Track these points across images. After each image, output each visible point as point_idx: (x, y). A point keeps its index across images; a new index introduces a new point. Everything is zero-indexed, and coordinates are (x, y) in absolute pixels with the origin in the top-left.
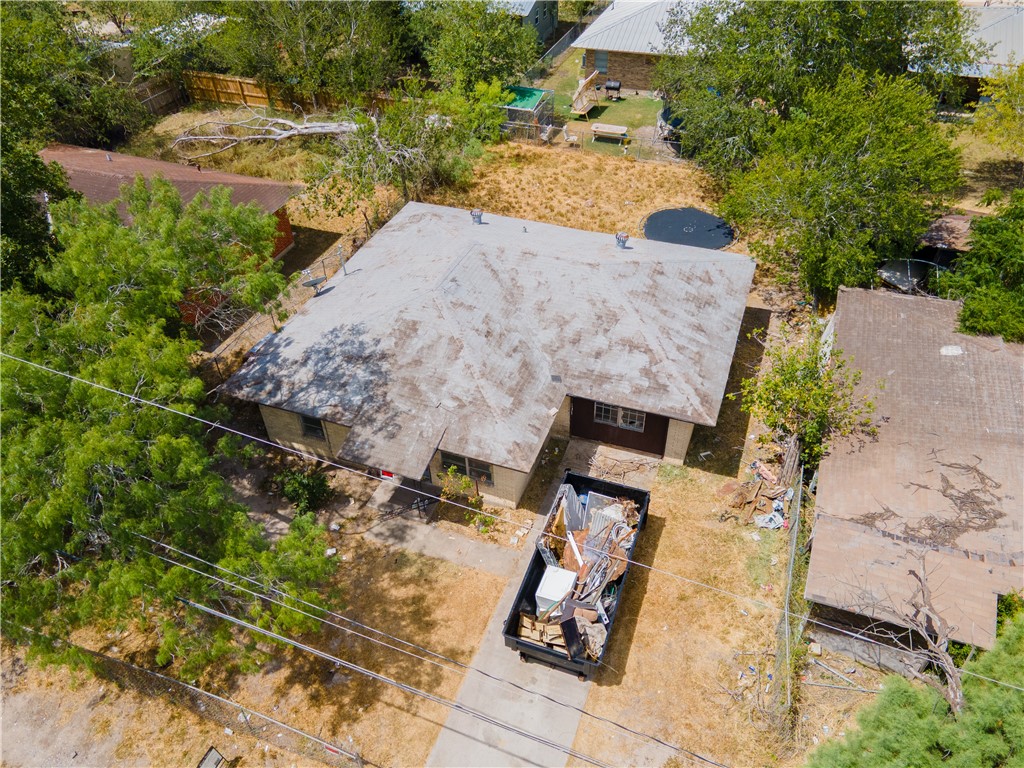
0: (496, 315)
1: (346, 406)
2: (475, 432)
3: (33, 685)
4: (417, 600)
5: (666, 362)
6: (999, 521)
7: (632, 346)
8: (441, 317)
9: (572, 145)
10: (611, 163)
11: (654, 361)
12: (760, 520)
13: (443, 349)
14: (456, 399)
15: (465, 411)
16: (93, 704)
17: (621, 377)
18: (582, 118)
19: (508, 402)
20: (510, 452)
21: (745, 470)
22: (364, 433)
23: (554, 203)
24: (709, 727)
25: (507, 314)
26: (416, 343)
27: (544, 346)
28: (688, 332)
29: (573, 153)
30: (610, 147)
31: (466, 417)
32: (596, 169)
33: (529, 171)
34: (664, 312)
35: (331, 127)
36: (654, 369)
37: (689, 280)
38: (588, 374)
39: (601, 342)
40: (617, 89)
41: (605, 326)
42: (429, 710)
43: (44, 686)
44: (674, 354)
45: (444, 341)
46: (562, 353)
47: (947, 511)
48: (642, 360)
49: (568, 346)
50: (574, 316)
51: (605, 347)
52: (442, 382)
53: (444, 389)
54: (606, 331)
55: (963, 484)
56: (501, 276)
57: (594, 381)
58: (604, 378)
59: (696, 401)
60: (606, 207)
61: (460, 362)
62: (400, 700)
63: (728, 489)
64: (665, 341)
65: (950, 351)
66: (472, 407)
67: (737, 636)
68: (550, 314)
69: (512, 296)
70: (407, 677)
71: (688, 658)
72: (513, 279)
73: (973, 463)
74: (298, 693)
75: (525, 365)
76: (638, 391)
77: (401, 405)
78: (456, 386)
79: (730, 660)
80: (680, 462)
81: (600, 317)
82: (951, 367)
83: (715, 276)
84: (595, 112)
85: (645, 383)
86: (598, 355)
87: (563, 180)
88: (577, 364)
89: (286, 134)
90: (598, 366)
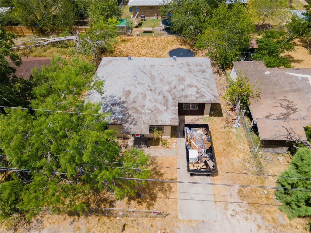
0: (150, 84)
1: (118, 119)
2: (159, 118)
3: (48, 225)
4: (155, 169)
5: (202, 89)
6: (297, 110)
7: (191, 86)
8: (136, 88)
9: (137, 35)
10: (151, 39)
11: (198, 89)
12: (234, 126)
13: (140, 97)
14: (150, 110)
15: (154, 113)
16: (72, 223)
17: (191, 95)
18: (137, 27)
19: (165, 108)
20: (171, 121)
21: (225, 115)
22: (127, 125)
23: (140, 52)
24: (245, 179)
25: (153, 84)
26: (132, 97)
27: (167, 91)
28: (203, 80)
29: (138, 37)
30: (148, 34)
31: (155, 114)
32: (148, 41)
33: (128, 44)
34: (195, 75)
35: (63, 38)
36: (199, 91)
37: (197, 66)
38: (182, 96)
39: (182, 87)
40: (144, 17)
41: (182, 82)
42: (172, 196)
43: (52, 224)
44: (203, 86)
45: (140, 94)
46: (172, 92)
47: (284, 111)
48: (195, 89)
49: (174, 90)
50: (172, 81)
51: (184, 88)
52: (144, 106)
53: (145, 108)
54: (182, 83)
55: (285, 104)
56: (147, 73)
57: (184, 98)
58: (186, 96)
59: (213, 97)
60: (156, 51)
61: (147, 99)
62: (163, 196)
63: (222, 120)
64: (199, 83)
65: (267, 73)
66: (155, 112)
67: (241, 155)
68: (165, 82)
69: (152, 78)
70: (162, 190)
71: (232, 164)
72: (151, 74)
73: (285, 98)
74: (133, 202)
75: (164, 97)
76: (197, 98)
77: (134, 115)
78: (148, 106)
79: (242, 162)
80: (208, 116)
81: (179, 80)
82: (269, 77)
83: (202, 64)
84: (140, 25)
85: (198, 95)
86: (183, 90)
87: (140, 45)
88: (178, 94)
89: (47, 43)
90: (184, 93)
